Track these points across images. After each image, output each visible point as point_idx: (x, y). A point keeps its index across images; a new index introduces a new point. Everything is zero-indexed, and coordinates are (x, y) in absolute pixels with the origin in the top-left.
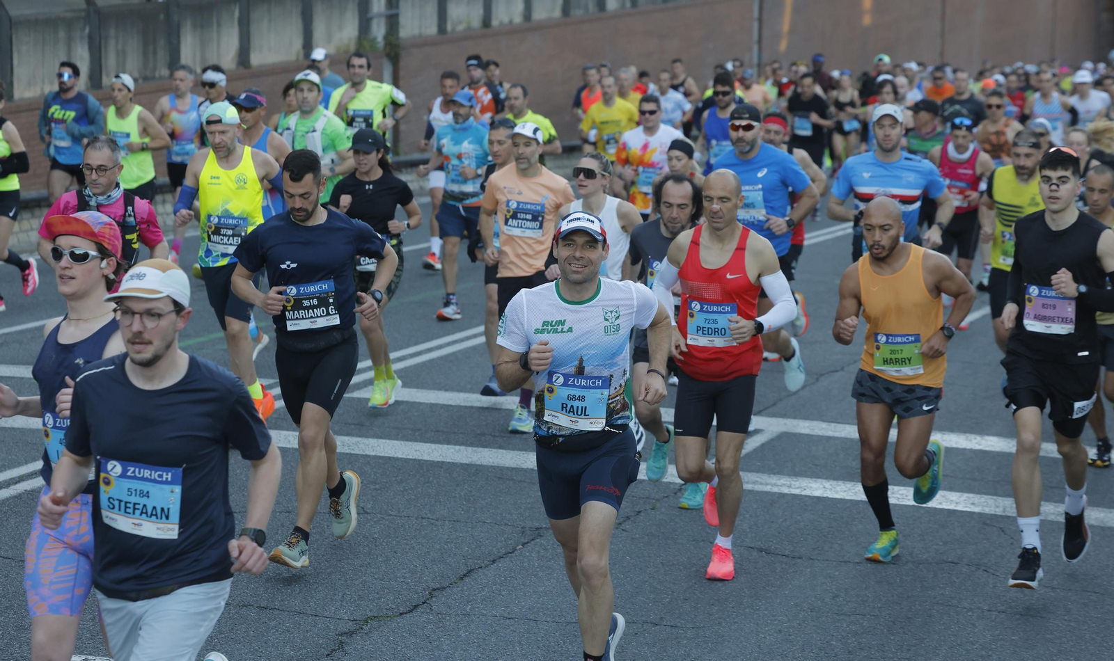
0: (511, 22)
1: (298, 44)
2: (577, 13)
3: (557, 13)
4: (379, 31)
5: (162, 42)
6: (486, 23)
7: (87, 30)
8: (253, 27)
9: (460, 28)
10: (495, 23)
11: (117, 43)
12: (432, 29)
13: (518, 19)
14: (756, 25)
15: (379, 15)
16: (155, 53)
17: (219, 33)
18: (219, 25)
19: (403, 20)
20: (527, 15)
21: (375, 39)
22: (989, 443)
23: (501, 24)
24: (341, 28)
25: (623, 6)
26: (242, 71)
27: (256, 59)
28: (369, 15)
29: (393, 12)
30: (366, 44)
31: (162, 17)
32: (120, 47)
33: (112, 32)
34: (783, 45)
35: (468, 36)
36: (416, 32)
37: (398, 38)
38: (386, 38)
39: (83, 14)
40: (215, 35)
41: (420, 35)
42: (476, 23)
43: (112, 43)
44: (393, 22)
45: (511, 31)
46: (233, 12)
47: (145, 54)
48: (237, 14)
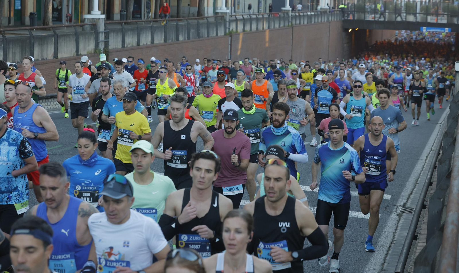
0: (147, 44)
1: (74, 51)
2: (169, 41)
3: (162, 41)
4: (102, 46)
5: (28, 50)
6: (138, 44)
7: (3, 46)
8: (59, 45)
9: (129, 46)
10: (141, 44)
11: (13, 50)
12: (120, 46)
13: (149, 43)
14: (230, 46)
15: (102, 41)
16: (25, 53)
17: (47, 47)
18: (47, 44)
19: (110, 43)
20: (152, 42)
21: (101, 49)
22: (306, 188)
23: (143, 44)
24: (89, 45)
25: (185, 39)
26: (55, 60)
27: (60, 56)
28: (98, 41)
29: (107, 40)
30: (97, 51)
31: (28, 41)
32: (13, 51)
33: (11, 46)
34: (239, 53)
35: (132, 49)
36: (114, 47)
37: (108, 49)
38: (104, 49)
39: (1, 40)
40: (46, 48)
41: (116, 48)
42: (135, 44)
43: (11, 50)
44: (106, 43)
45: (147, 47)
46: (52, 40)
47: (22, 54)
48: (53, 40)
